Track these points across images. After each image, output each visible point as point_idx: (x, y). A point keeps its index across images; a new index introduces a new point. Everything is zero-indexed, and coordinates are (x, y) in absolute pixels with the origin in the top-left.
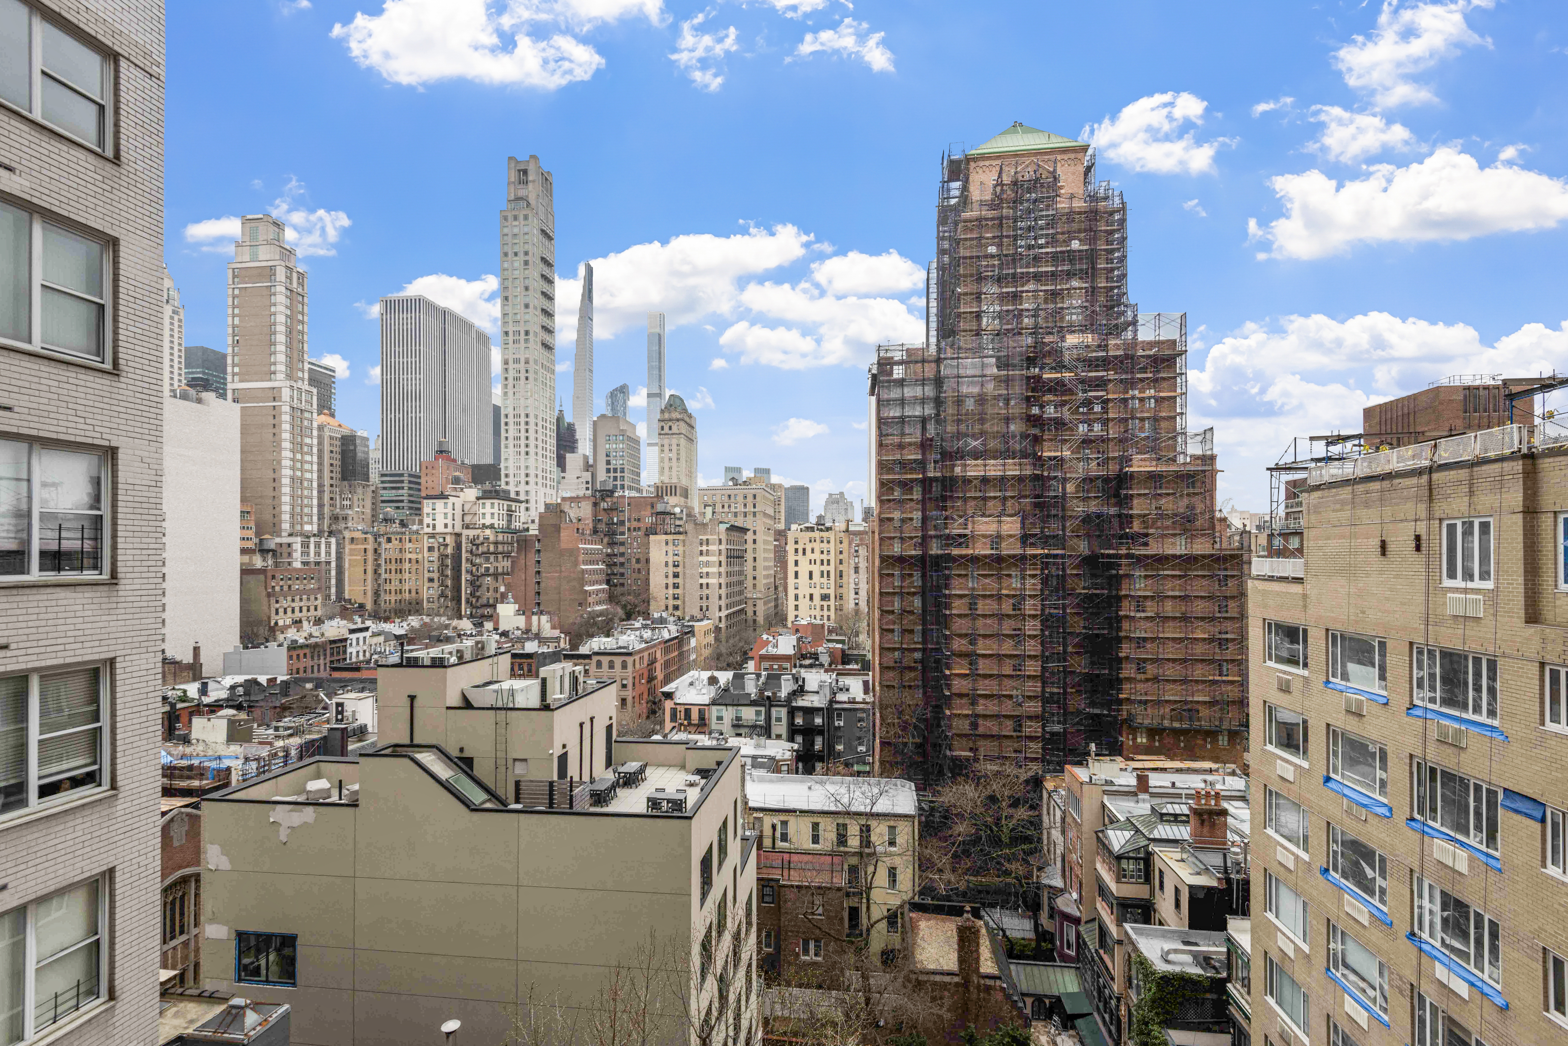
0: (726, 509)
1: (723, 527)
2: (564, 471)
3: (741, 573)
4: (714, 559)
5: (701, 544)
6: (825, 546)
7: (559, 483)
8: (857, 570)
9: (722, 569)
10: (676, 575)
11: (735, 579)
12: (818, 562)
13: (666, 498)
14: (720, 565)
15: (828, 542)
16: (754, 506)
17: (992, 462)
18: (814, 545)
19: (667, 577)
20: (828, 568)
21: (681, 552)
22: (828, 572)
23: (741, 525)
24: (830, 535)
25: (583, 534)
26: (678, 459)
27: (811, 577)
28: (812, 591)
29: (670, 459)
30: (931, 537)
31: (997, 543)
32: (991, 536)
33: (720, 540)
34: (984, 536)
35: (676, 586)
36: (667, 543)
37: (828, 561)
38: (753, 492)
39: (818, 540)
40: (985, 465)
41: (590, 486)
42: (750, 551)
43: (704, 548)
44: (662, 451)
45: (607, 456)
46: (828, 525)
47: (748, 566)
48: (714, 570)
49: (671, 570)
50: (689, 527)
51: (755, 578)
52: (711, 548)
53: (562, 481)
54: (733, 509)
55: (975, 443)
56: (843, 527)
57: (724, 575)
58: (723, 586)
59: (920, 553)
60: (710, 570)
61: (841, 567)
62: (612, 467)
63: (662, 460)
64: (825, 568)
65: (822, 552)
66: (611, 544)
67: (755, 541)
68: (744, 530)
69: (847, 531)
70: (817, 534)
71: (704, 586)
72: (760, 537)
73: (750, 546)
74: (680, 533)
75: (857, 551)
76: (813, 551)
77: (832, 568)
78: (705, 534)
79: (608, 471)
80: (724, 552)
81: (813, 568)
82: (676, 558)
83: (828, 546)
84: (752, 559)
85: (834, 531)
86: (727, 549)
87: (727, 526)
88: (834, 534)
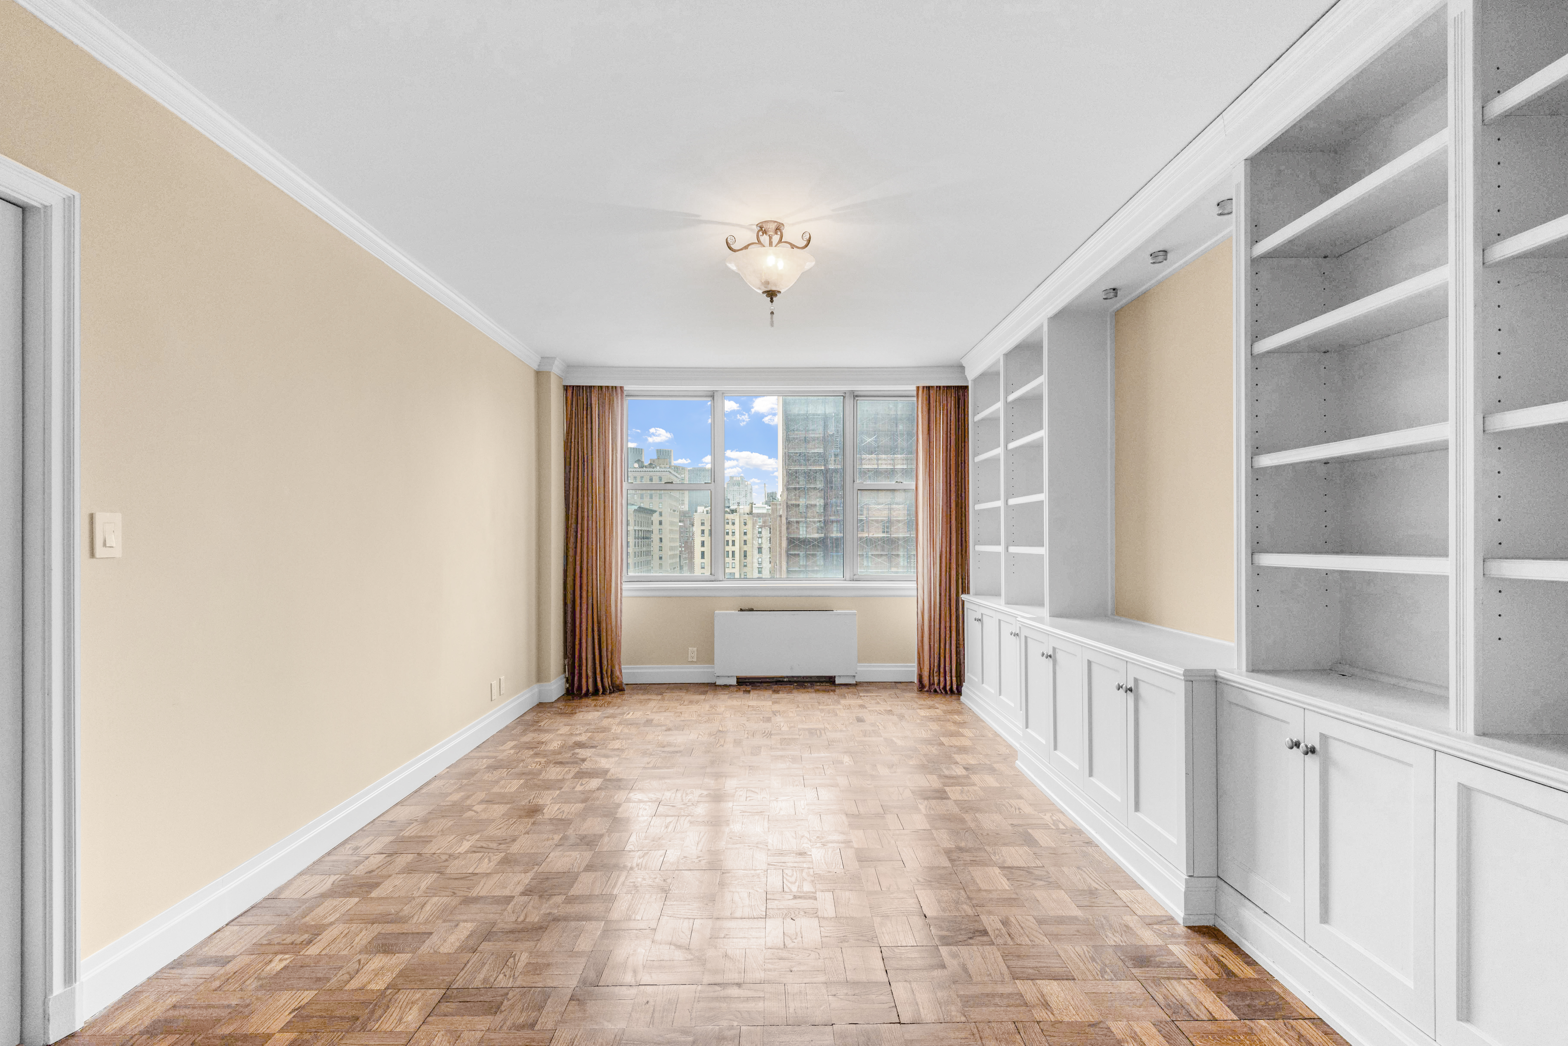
3: (648, 553)
6: (729, 528)
8: (760, 550)
11: (643, 558)
14: (630, 546)
15: (733, 524)
17: (884, 456)
20: (733, 548)
22: (733, 552)
23: (647, 507)
24: (735, 517)
30: (832, 522)
31: (887, 528)
32: (882, 521)
33: (629, 522)
34: (877, 521)
37: (733, 541)
38: (659, 474)
40: (878, 460)
42: (656, 532)
46: (732, 507)
47: (655, 547)
51: (661, 558)
55: (869, 440)
56: (747, 509)
59: (823, 535)
61: (745, 548)
64: (730, 548)
65: (728, 533)
67: (660, 523)
69: (751, 513)
72: (666, 519)
73: (655, 527)
75: (760, 533)
77: (736, 548)
83: (733, 527)
84: (658, 540)
85: (738, 514)
86: (635, 530)
87: (636, 507)
88: (738, 516)
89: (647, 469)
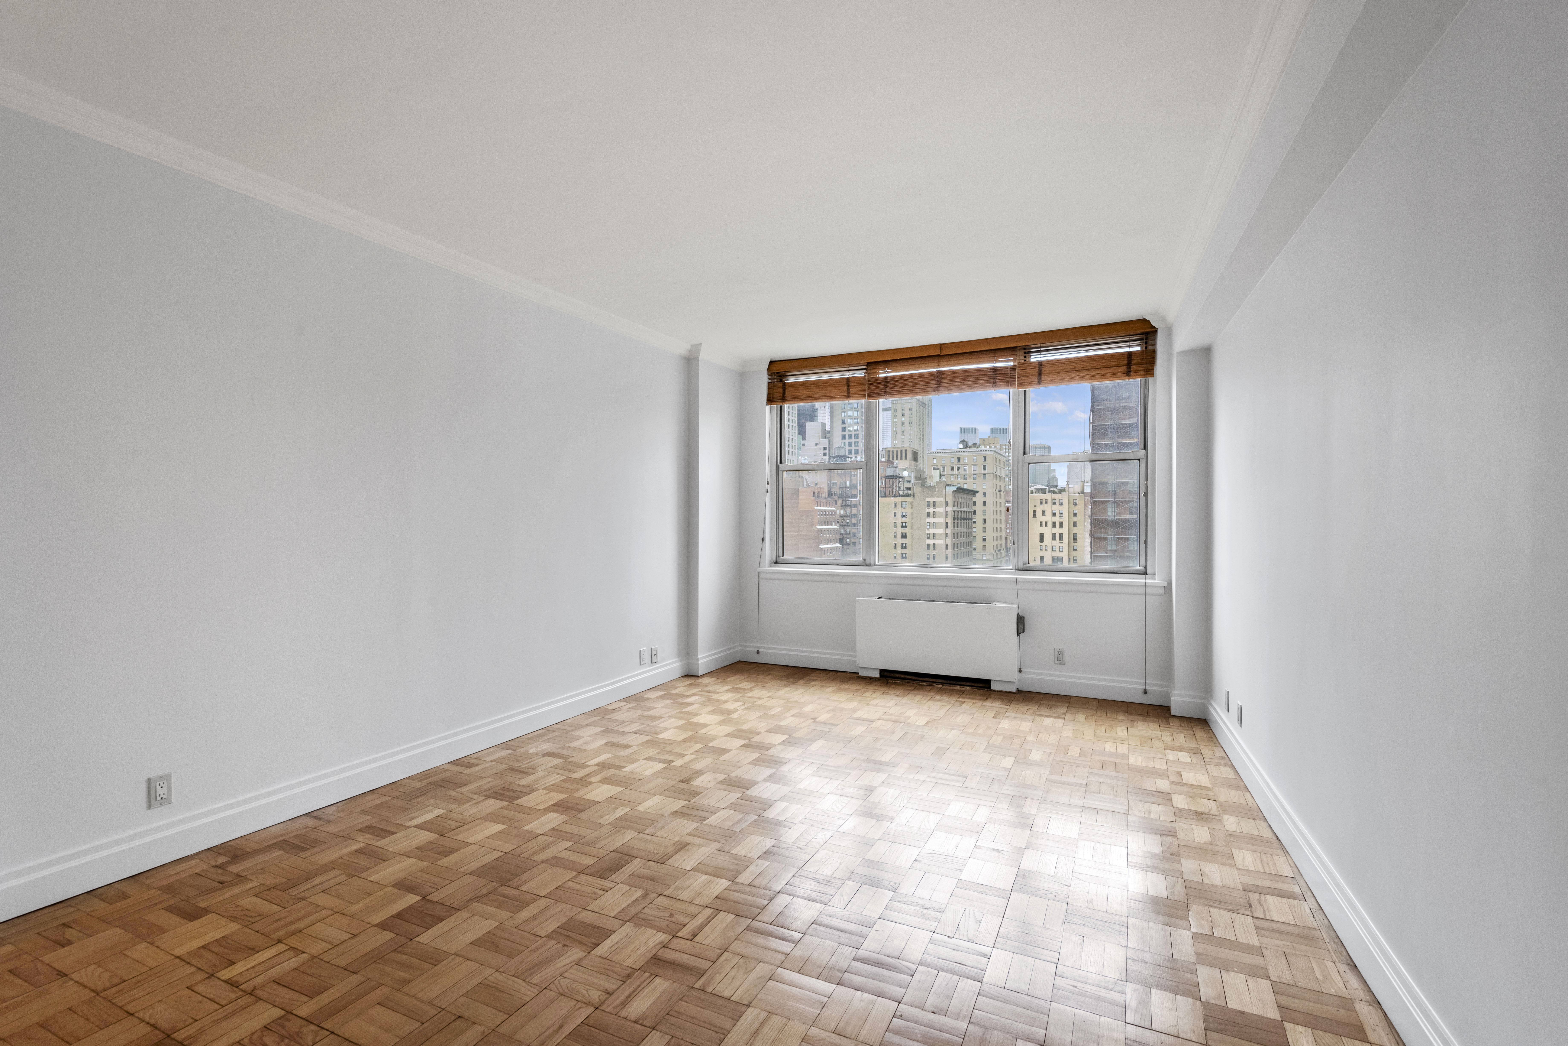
0: (955, 472)
1: (950, 489)
2: (804, 438)
3: (969, 534)
4: (941, 520)
5: (928, 506)
6: (1057, 508)
7: (800, 449)
9: (949, 531)
10: (904, 536)
11: (963, 540)
12: (1050, 524)
13: (895, 462)
14: (947, 527)
15: (1061, 504)
16: (984, 469)
18: (1045, 507)
19: (895, 537)
20: (1061, 531)
21: (908, 514)
22: (1061, 535)
23: (969, 488)
24: (1064, 497)
25: (818, 497)
26: (911, 423)
27: (1042, 540)
28: (1042, 554)
29: (903, 424)
33: (947, 503)
35: (904, 546)
36: (895, 505)
37: (1061, 523)
38: (984, 454)
39: (1050, 502)
41: (827, 451)
42: (979, 512)
43: (931, 510)
44: (895, 416)
45: (843, 422)
46: (1061, 486)
47: (977, 529)
48: (940, 531)
49: (899, 531)
50: (917, 490)
51: (984, 540)
52: (937, 510)
53: (803, 447)
54: (962, 471)
56: (1078, 488)
57: (950, 536)
58: (950, 547)
60: (936, 531)
61: (1075, 530)
62: (847, 433)
63: (894, 425)
64: (1057, 531)
65: (1054, 514)
66: (845, 506)
67: (984, 503)
68: (973, 493)
69: (1082, 492)
70: (1048, 496)
71: (931, 547)
72: (989, 499)
73: (979, 508)
74: (908, 496)
76: (1044, 513)
77: (1065, 531)
78: (932, 496)
79: (844, 437)
80: (951, 514)
81: (1043, 530)
82: (904, 519)
83: (1060, 508)
84: (982, 521)
85: (1067, 493)
86: (954, 511)
87: (955, 488)
88: (1067, 496)
89: (970, 449)
